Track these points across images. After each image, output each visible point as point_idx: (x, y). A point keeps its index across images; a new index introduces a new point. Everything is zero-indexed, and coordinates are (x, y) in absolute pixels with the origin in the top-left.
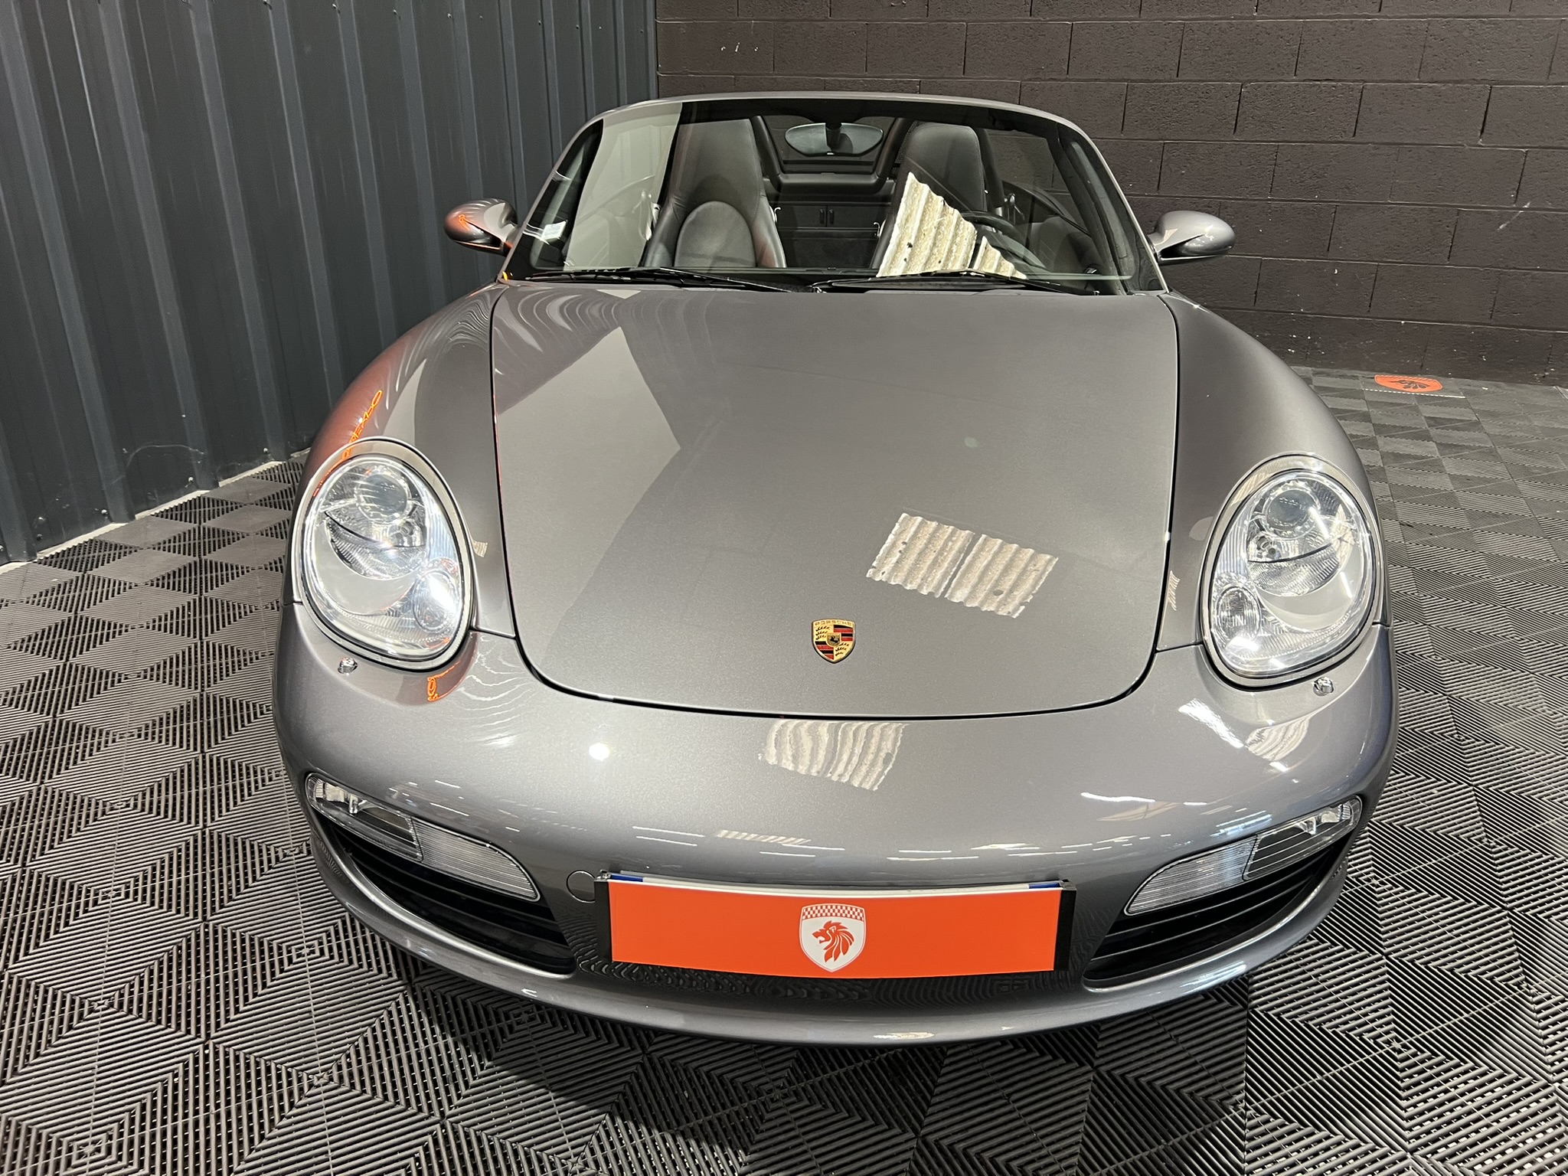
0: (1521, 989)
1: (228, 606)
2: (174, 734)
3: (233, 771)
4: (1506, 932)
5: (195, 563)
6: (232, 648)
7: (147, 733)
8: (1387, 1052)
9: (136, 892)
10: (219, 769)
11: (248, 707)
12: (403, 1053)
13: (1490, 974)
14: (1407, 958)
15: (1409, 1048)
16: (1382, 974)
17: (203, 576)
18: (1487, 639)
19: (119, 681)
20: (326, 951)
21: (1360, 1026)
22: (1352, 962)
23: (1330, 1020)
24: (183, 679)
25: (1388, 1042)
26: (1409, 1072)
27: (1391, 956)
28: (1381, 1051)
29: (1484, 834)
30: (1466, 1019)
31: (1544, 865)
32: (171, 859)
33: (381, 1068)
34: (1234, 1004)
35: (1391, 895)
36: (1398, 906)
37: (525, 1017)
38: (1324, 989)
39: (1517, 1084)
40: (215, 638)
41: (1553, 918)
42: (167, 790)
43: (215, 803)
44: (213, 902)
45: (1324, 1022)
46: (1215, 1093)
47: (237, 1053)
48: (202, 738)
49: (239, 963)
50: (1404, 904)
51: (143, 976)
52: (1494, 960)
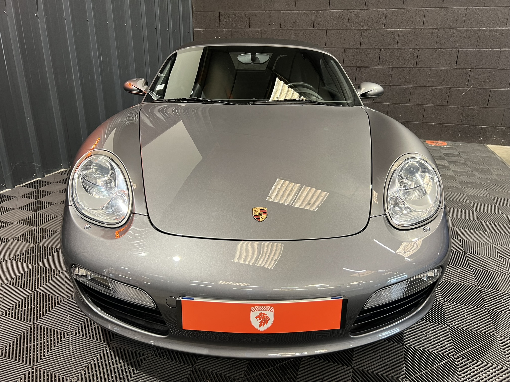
0: (495, 336)
1: (46, 216)
2: (25, 259)
3: (46, 271)
4: (488, 317)
5: (35, 202)
6: (47, 230)
7: (15, 258)
8: (452, 359)
9: (9, 314)
10: (41, 270)
11: (52, 249)
12: (105, 369)
13: (484, 331)
14: (456, 326)
15: (460, 358)
16: (448, 332)
17: (38, 206)
18: (470, 221)
19: (7, 241)
20: (78, 333)
21: (442, 350)
22: (438, 328)
23: (432, 349)
24: (29, 240)
25: (452, 356)
26: (460, 366)
27: (450, 326)
28: (450, 359)
29: (477, 284)
30: (478, 346)
31: (497, 294)
32: (22, 302)
33: (97, 375)
34: (399, 344)
35: (448, 305)
36: (451, 309)
37: (150, 355)
38: (429, 338)
39: (497, 369)
40: (42, 226)
41: (503, 312)
42: (22, 278)
43: (39, 282)
44: (37, 317)
45: (430, 349)
46: (395, 375)
47: (44, 371)
48: (35, 260)
49: (46, 338)
50: (453, 308)
51: (11, 344)
52: (485, 326)
